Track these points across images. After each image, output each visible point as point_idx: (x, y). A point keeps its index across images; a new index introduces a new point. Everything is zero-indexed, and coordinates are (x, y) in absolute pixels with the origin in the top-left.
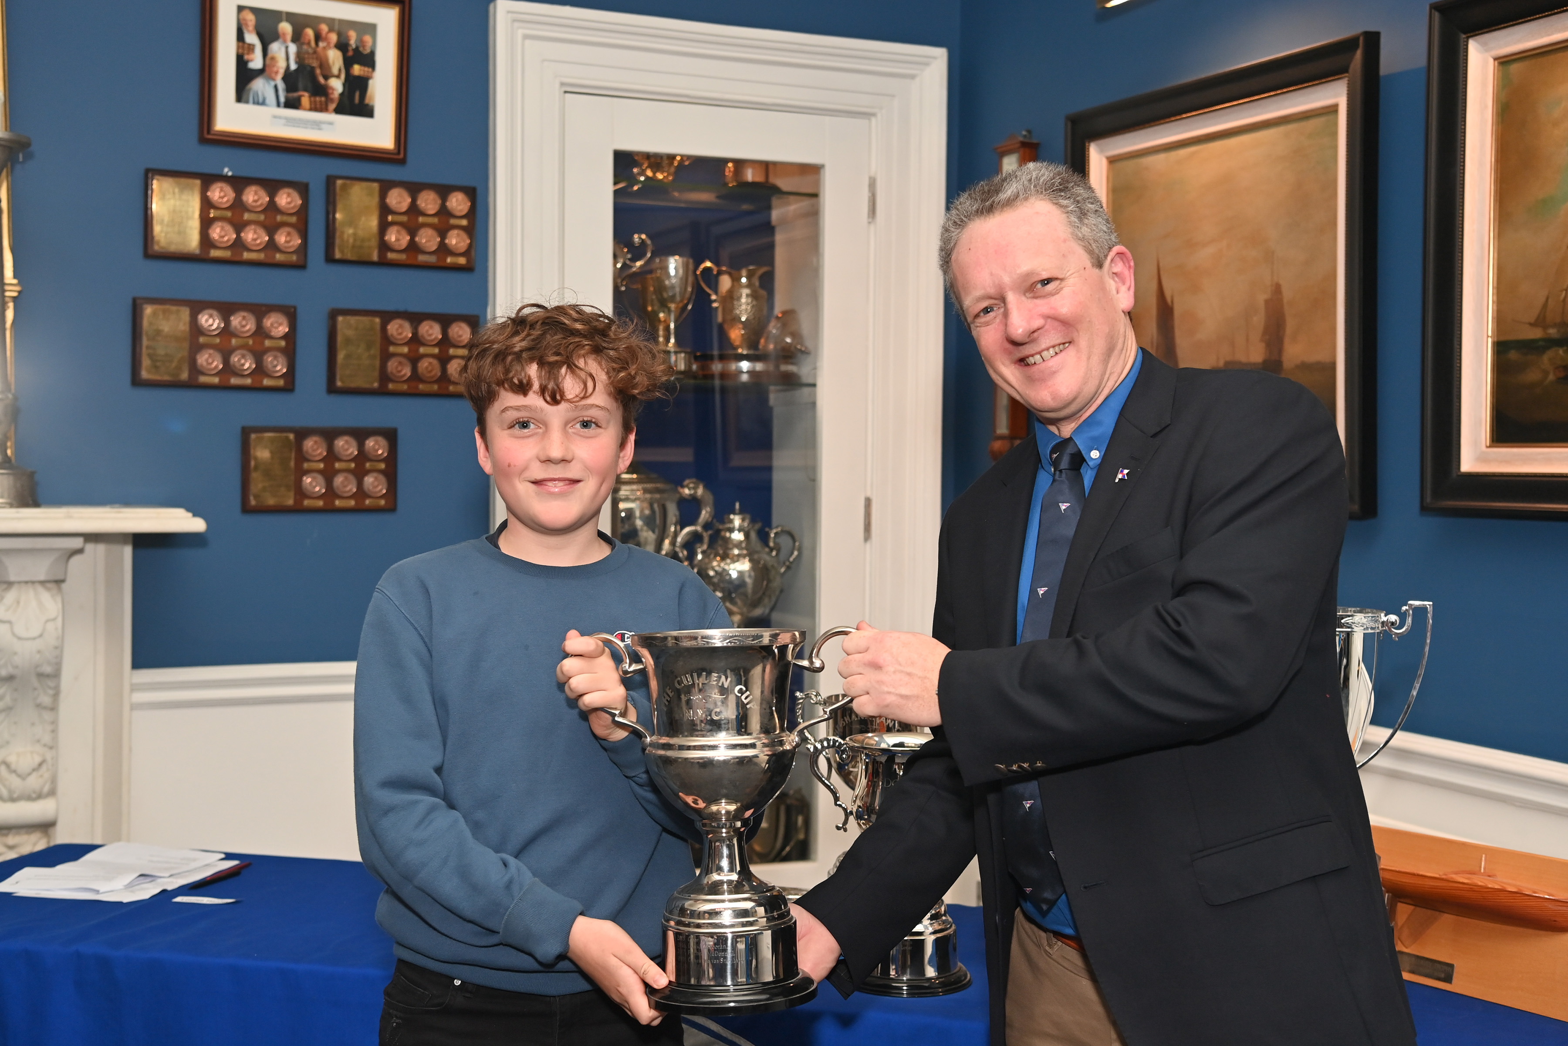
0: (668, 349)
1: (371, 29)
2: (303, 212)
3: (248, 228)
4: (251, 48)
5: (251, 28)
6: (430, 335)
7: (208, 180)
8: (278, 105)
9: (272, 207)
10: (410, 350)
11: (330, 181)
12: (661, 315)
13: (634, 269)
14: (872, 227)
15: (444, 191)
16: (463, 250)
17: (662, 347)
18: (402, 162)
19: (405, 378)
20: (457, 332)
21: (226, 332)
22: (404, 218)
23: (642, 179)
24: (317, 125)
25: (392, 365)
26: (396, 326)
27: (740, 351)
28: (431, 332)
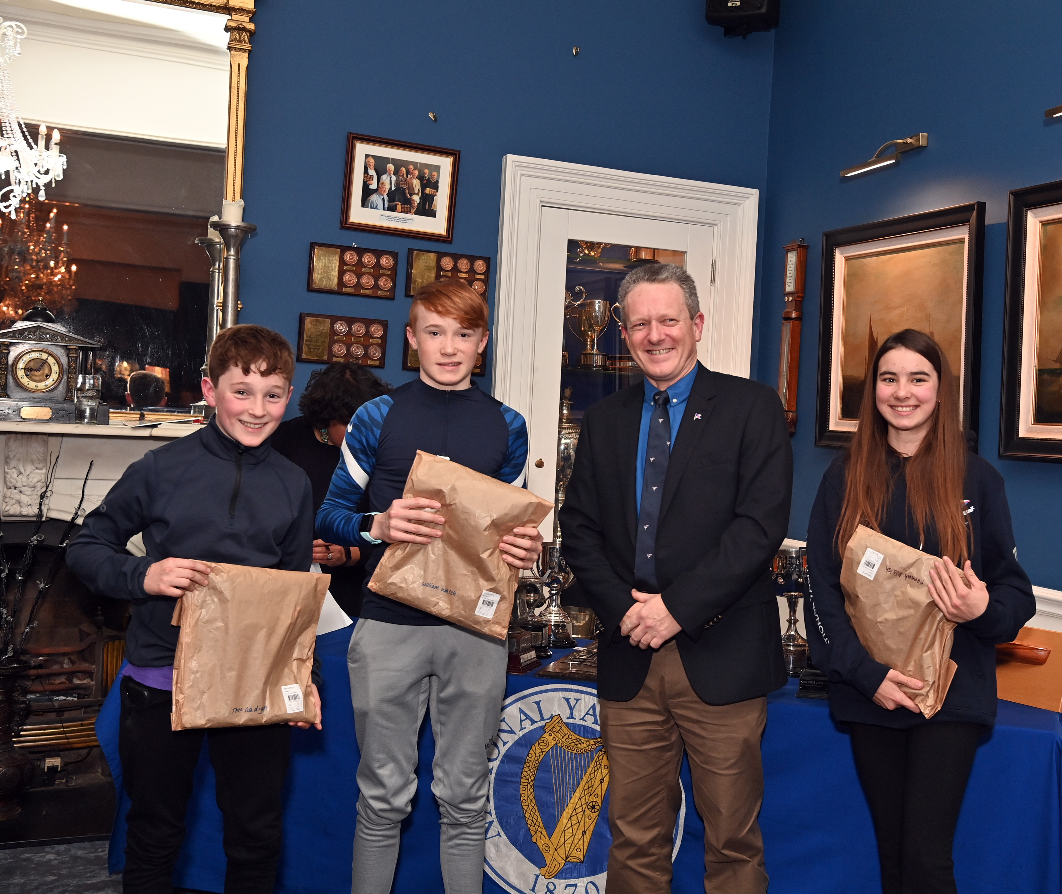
0: (592, 353)
1: (437, 168)
2: (394, 269)
3: (364, 276)
4: (371, 178)
5: (372, 167)
7: (344, 249)
8: (384, 209)
9: (378, 265)
11: (410, 251)
12: (589, 333)
13: (575, 306)
14: (713, 288)
15: (472, 259)
17: (588, 351)
18: (450, 242)
21: (349, 333)
23: (582, 255)
24: (404, 220)
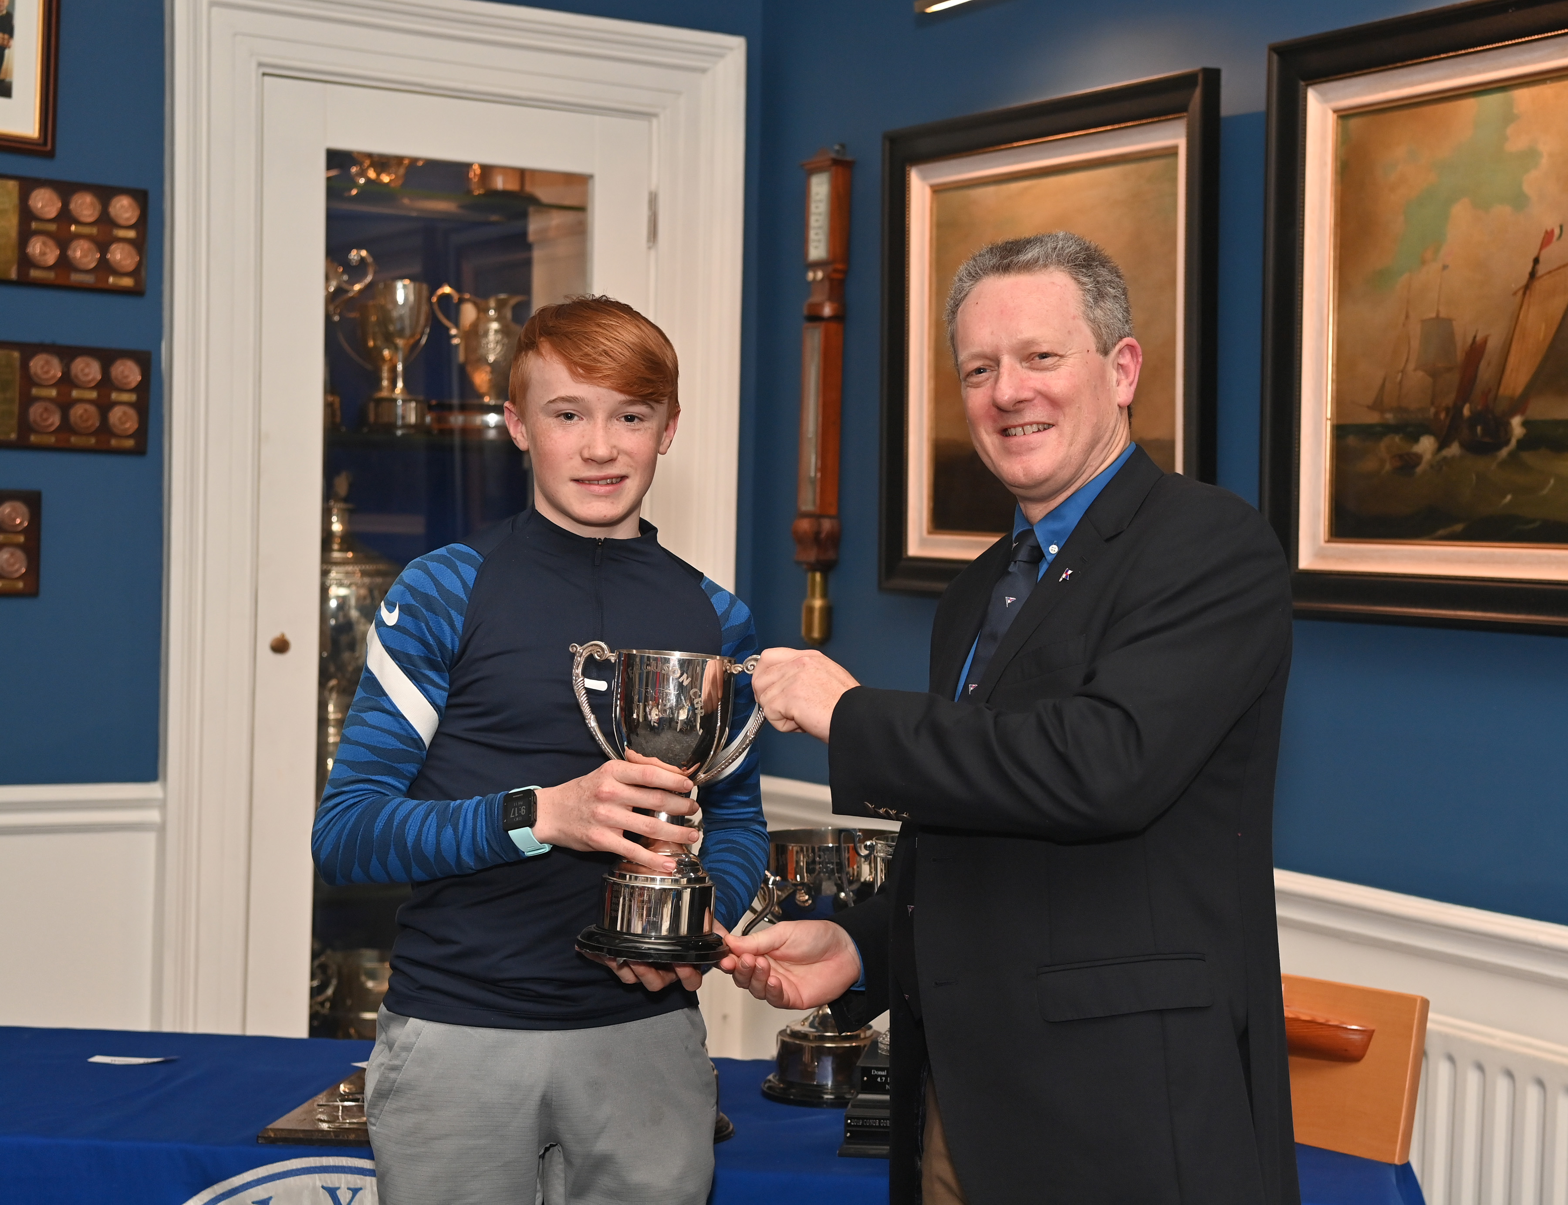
0: (394, 396)
6: (87, 375)
10: (58, 393)
12: (386, 353)
13: (351, 294)
14: (653, 253)
15: (105, 194)
16: (131, 268)
17: (384, 394)
18: (50, 155)
19: (53, 429)
20: (123, 372)
22: (53, 227)
23: (362, 181)
25: (35, 411)
26: (41, 363)
27: (487, 400)
28: (87, 371)
